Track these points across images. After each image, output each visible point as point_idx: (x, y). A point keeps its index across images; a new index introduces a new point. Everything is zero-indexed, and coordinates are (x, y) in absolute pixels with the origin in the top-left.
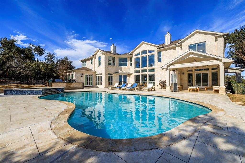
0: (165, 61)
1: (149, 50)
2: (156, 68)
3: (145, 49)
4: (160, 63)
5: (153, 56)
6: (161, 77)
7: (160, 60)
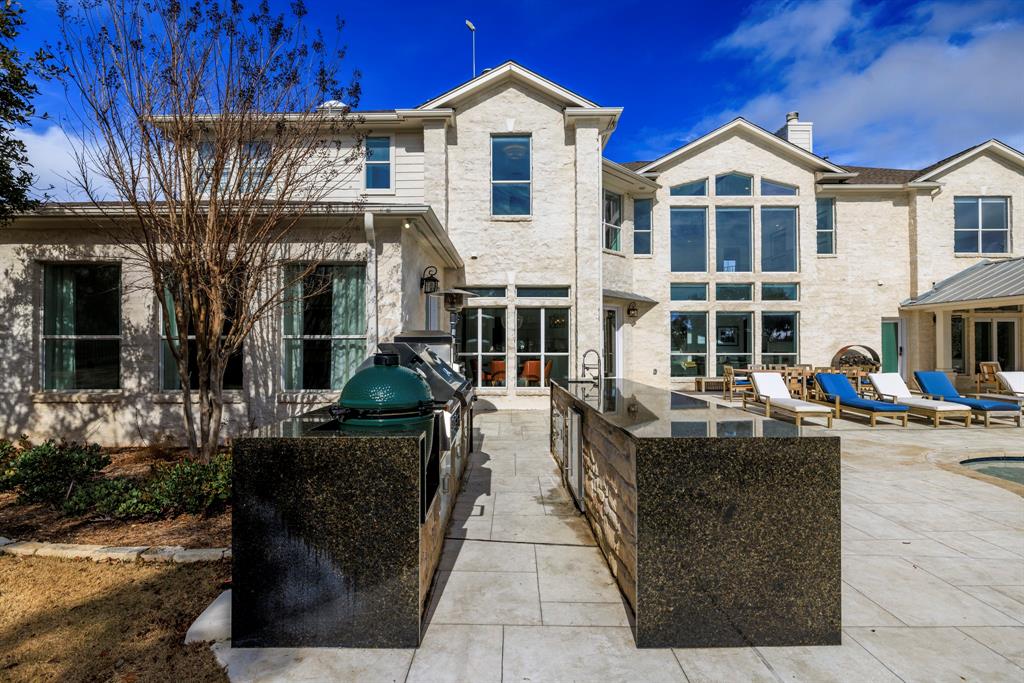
0: (857, 253)
1: (769, 176)
2: (810, 285)
3: (744, 170)
4: (827, 261)
5: (790, 214)
6: (834, 330)
7: (825, 244)
